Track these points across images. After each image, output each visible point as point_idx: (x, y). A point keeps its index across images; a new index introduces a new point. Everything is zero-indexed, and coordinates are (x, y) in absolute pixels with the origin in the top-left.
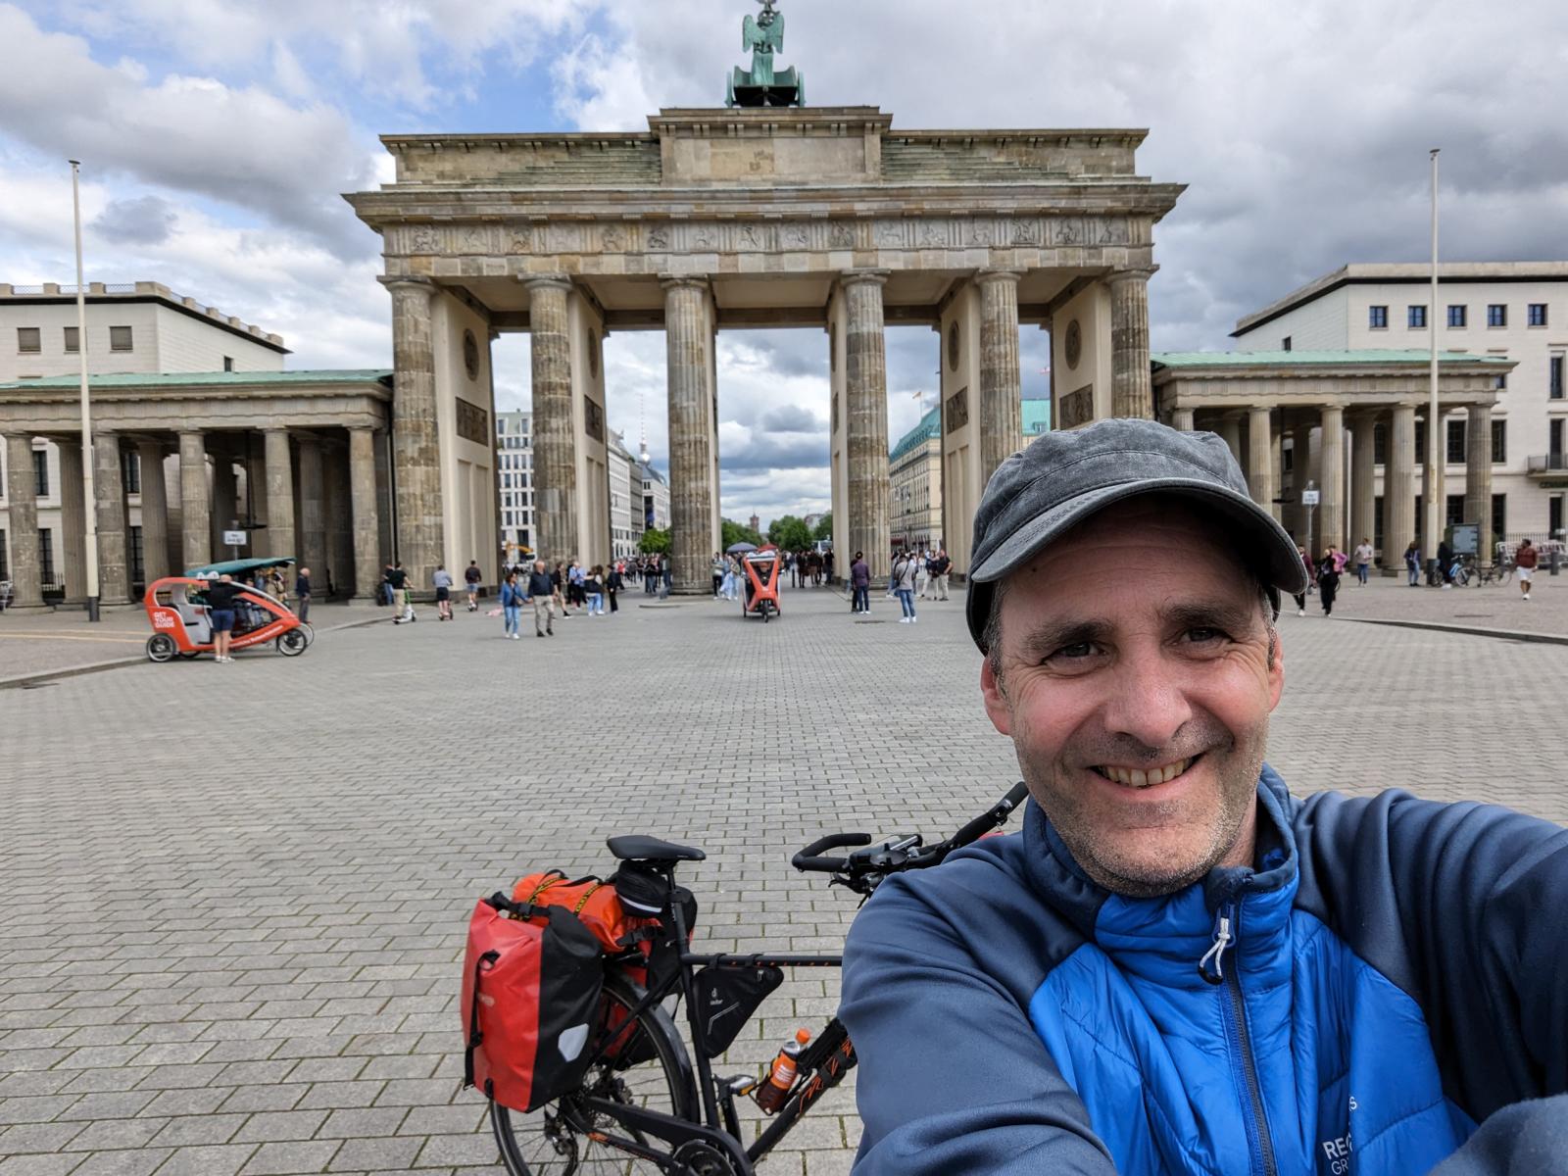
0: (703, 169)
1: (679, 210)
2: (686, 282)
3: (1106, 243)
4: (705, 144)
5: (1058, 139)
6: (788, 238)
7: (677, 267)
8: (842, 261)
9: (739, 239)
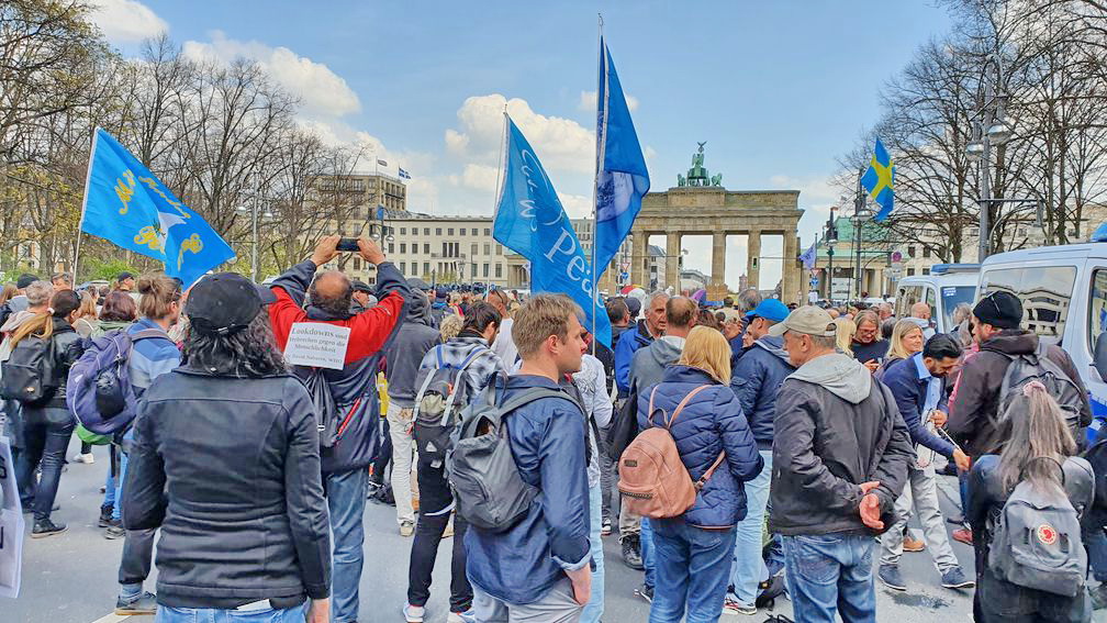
0: (678, 204)
1: (671, 215)
2: (672, 233)
3: (784, 223)
4: (679, 197)
5: (774, 193)
6: (699, 222)
7: (670, 229)
8: (712, 228)
9: (686, 222)
